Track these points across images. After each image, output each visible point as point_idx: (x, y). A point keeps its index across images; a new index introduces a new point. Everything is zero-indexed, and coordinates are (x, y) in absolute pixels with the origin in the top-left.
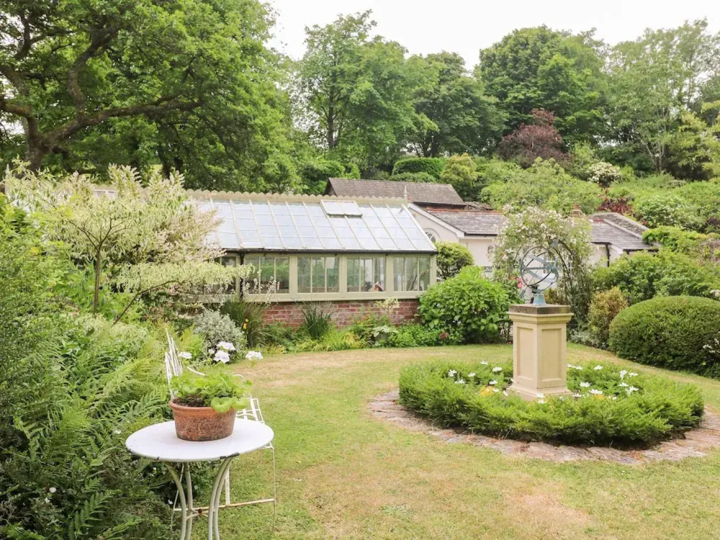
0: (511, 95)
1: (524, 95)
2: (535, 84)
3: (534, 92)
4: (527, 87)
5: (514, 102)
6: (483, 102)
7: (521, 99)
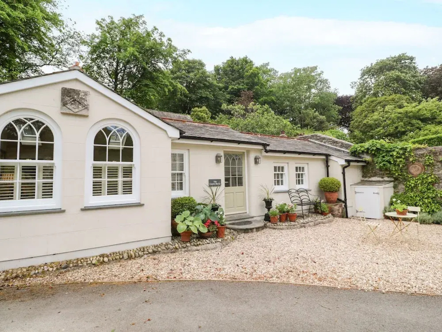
0: (230, 87)
1: (237, 87)
2: (243, 82)
3: (243, 86)
4: (239, 84)
5: (232, 90)
6: (215, 85)
7: (235, 89)
